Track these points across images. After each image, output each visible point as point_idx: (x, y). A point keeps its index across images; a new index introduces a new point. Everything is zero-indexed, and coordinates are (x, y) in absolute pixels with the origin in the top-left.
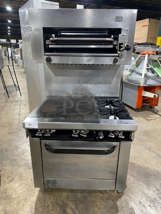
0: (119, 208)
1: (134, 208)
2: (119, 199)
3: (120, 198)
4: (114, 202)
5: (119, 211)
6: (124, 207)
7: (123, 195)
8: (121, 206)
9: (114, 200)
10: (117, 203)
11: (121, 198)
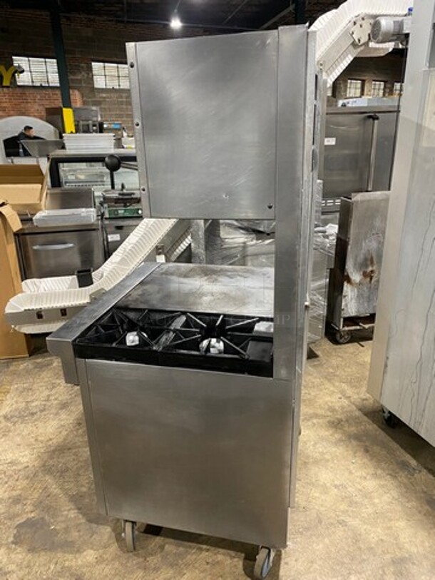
0: (96, 526)
1: (77, 556)
2: (113, 534)
3: (116, 536)
4: (112, 521)
5: (87, 523)
6: (91, 537)
7: (119, 547)
8: (97, 533)
9: (116, 523)
10: (108, 525)
11: (115, 540)
